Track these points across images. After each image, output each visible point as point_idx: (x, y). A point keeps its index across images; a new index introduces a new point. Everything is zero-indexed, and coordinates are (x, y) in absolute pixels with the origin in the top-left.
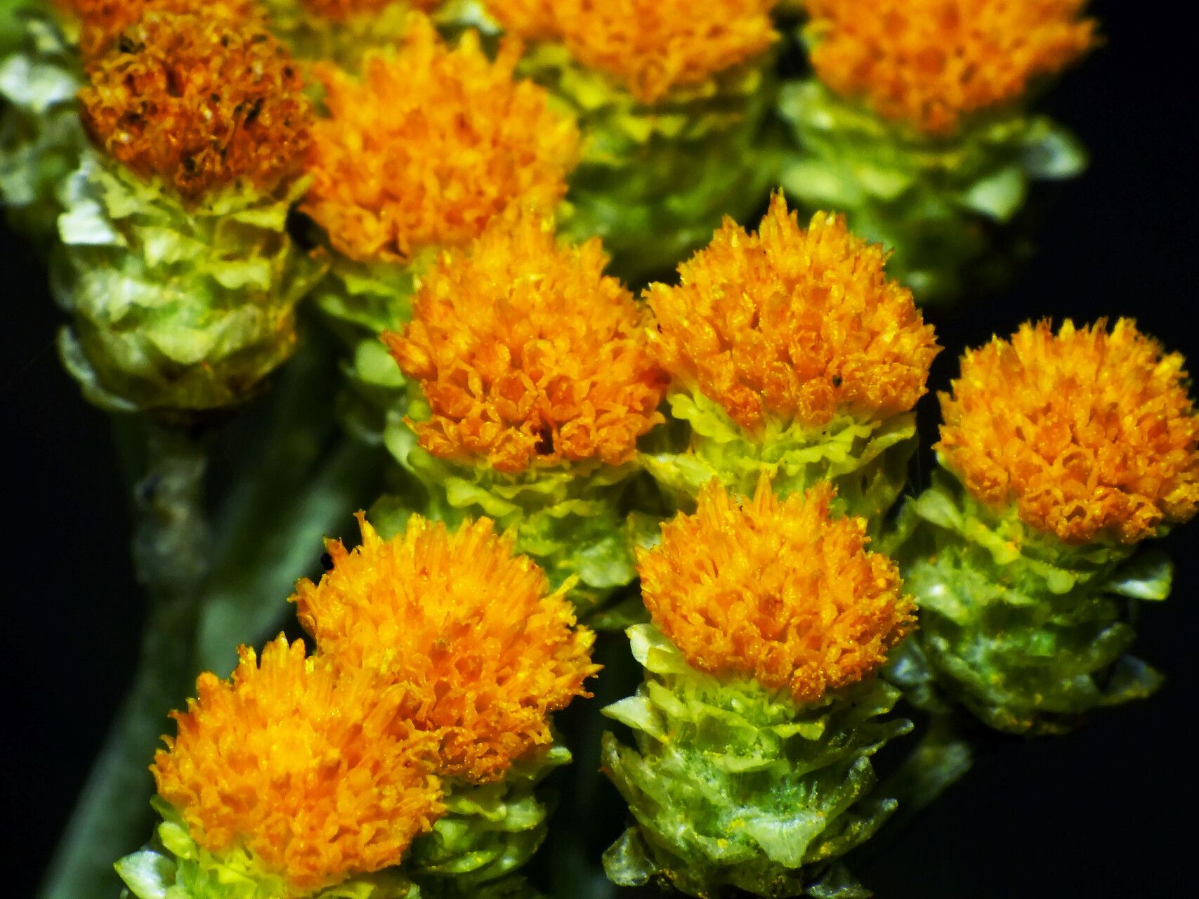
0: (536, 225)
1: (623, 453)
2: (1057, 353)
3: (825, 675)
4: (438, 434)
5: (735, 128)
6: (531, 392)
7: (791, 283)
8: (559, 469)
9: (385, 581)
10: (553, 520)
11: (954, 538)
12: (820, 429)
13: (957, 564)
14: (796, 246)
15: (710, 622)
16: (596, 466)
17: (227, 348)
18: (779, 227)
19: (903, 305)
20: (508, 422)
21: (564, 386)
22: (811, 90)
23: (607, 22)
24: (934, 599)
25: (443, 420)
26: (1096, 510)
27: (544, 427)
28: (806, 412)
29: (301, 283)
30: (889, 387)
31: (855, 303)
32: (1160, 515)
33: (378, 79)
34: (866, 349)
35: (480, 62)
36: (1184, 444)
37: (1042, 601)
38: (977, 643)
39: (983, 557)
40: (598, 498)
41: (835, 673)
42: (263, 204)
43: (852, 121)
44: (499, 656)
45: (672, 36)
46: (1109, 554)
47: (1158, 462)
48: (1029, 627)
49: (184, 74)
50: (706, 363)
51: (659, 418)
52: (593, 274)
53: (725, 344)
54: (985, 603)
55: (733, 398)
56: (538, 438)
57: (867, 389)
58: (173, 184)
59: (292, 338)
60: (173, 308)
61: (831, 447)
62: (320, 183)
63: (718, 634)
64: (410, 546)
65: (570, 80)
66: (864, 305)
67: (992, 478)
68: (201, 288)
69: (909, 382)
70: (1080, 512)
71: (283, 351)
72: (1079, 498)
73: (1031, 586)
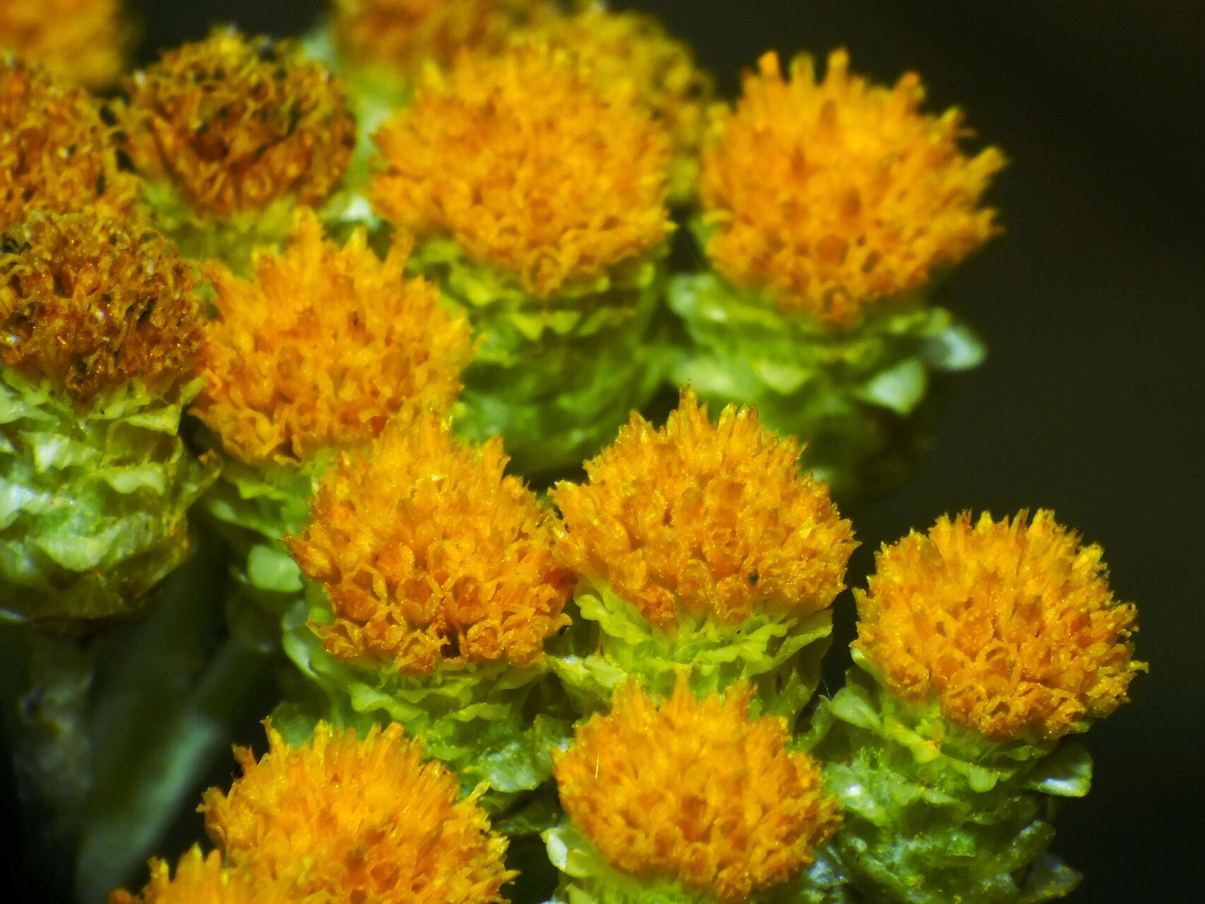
0: (436, 424)
1: (531, 655)
2: (976, 545)
3: (751, 877)
4: (342, 638)
5: (628, 323)
6: (437, 594)
7: (703, 479)
8: (465, 672)
9: (296, 788)
10: (459, 724)
11: (871, 738)
12: (735, 628)
13: (873, 764)
14: (708, 441)
15: (631, 823)
16: (503, 668)
17: (119, 554)
18: (691, 422)
19: (819, 500)
20: (413, 625)
21: (471, 588)
22: (704, 282)
23: (499, 216)
24: (851, 799)
25: (347, 623)
26: (1019, 705)
27: (449, 630)
28: (722, 610)
29: (192, 489)
30: (807, 584)
31: (770, 499)
32: (1083, 710)
33: (267, 277)
34: (782, 544)
35: (370, 259)
36: (1106, 637)
37: (962, 800)
38: (894, 844)
39: (903, 757)
40: (504, 702)
41: (760, 874)
42: (156, 406)
43: (748, 314)
44: (414, 863)
45: (565, 229)
46: (1031, 750)
47: (1080, 656)
48: (948, 827)
49: (73, 274)
50: (617, 562)
51: (566, 619)
52: (495, 474)
53: (636, 543)
54: (905, 803)
55: (645, 597)
56: (445, 640)
57: (783, 586)
58: (63, 387)
59: (185, 544)
60: (63, 514)
61: (746, 647)
62: (213, 385)
63: (640, 836)
64: (319, 752)
65: (458, 277)
66: (780, 500)
67: (913, 675)
68: (91, 494)
69: (827, 578)
70: (1003, 707)
71: (177, 557)
72: (1003, 694)
73: (951, 785)
